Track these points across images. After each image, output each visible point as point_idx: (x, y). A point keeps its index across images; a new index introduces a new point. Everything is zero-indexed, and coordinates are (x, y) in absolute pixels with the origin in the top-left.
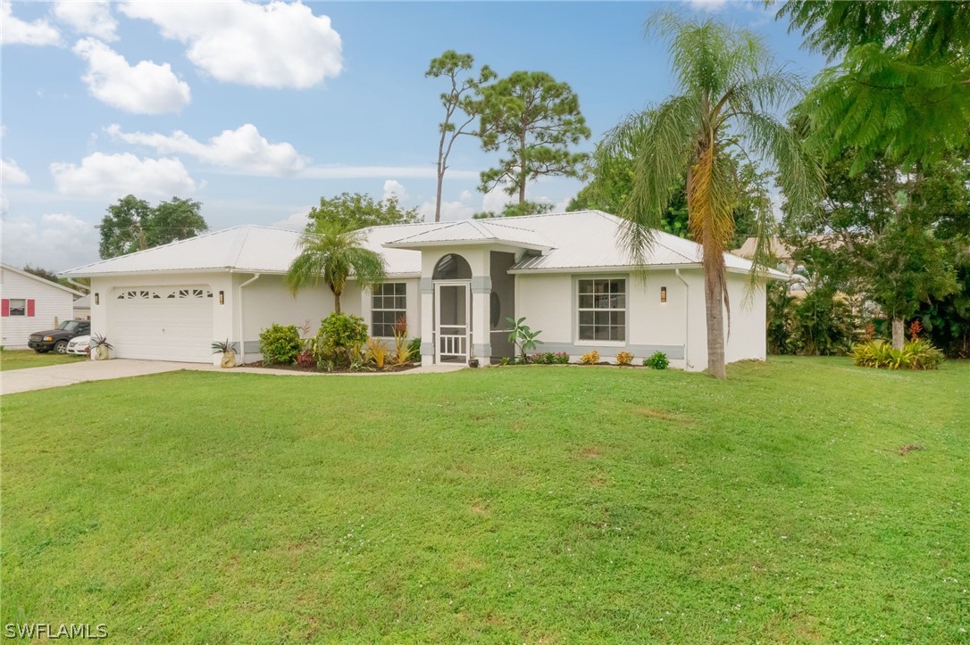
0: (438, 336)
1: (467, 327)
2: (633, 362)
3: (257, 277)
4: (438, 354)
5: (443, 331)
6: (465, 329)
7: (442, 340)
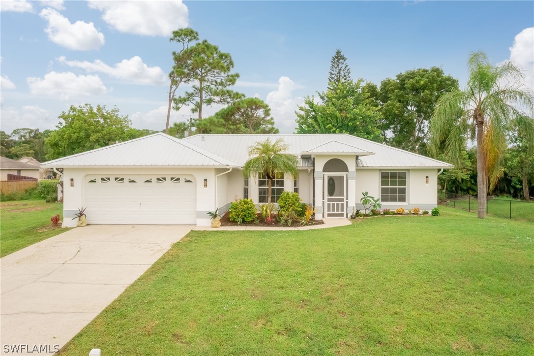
0: (326, 203)
1: (345, 198)
2: (419, 213)
3: (231, 170)
4: (326, 213)
5: (329, 200)
6: (343, 199)
7: (329, 205)
